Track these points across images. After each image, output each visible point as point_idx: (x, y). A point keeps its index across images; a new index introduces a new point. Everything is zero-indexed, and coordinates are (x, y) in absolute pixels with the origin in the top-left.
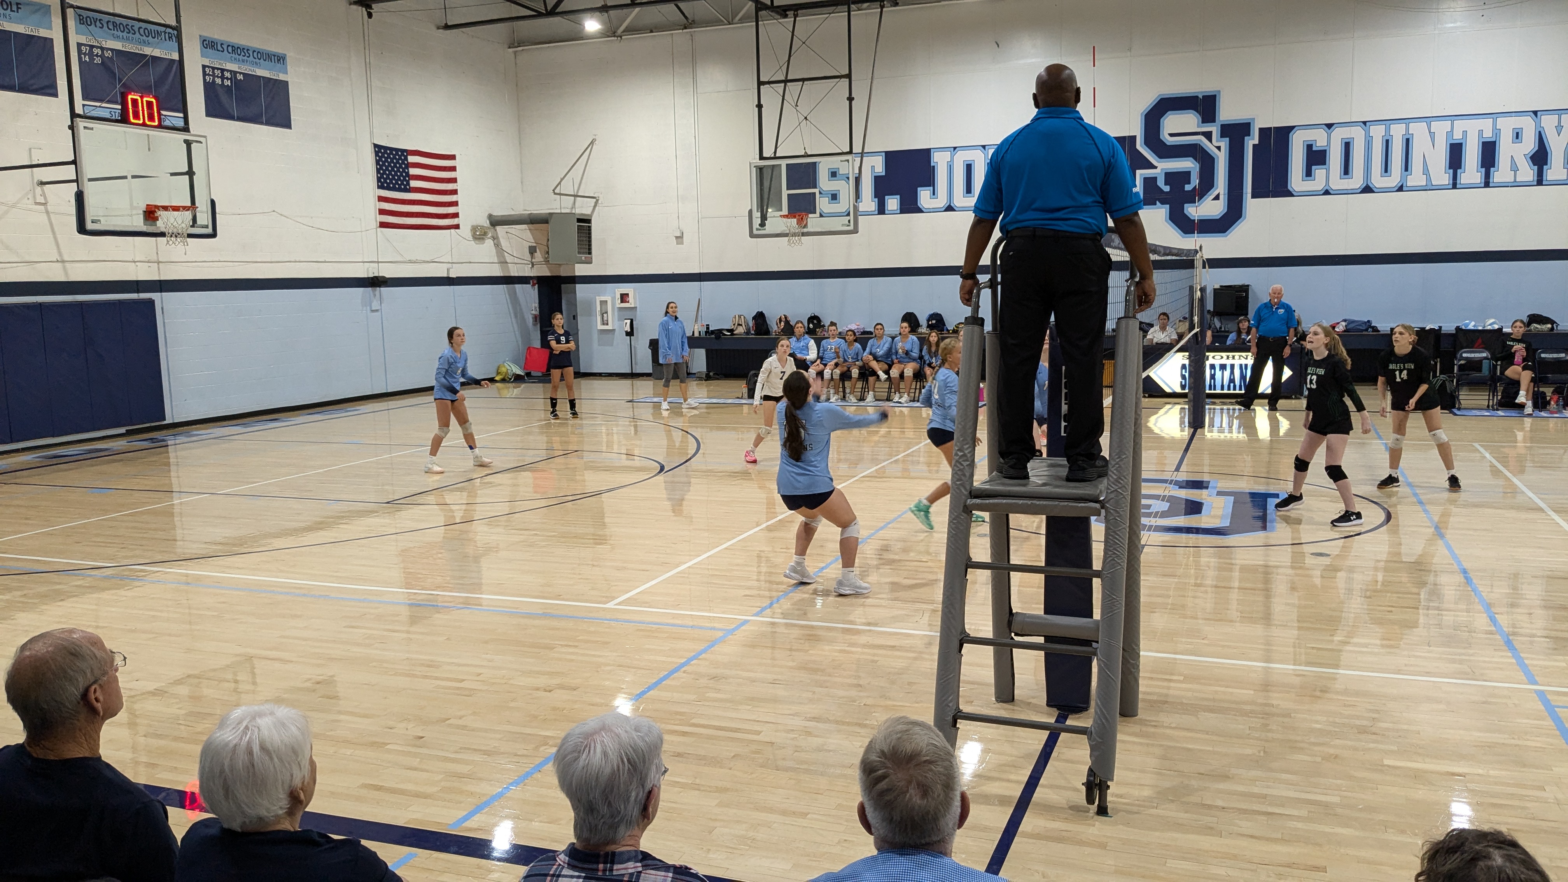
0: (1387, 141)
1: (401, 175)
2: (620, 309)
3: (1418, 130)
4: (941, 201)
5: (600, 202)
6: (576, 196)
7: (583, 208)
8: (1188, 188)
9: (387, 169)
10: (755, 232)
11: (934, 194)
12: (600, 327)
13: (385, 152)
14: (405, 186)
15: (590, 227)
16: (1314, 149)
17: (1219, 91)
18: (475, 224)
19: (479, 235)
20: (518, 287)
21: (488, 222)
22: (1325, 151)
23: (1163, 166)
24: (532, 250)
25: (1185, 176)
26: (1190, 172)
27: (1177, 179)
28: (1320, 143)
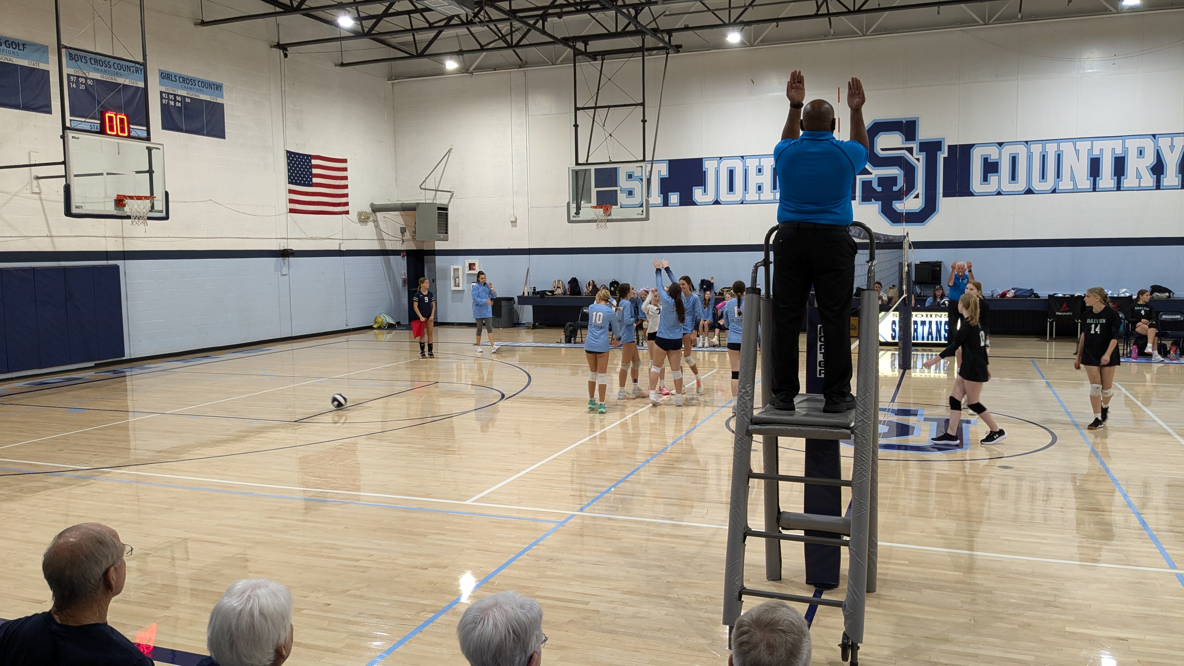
0: (1044, 156)
1: (306, 174)
2: (468, 274)
3: (1067, 148)
4: (711, 197)
5: (454, 195)
6: (436, 190)
7: (442, 200)
8: (895, 189)
9: (296, 169)
10: (572, 219)
11: (705, 192)
12: (453, 288)
13: (295, 157)
14: (309, 182)
15: (447, 214)
16: (989, 161)
17: (918, 118)
18: (360, 210)
19: (363, 219)
20: (392, 258)
21: (370, 209)
22: (997, 163)
23: (876, 173)
24: (403, 231)
25: (893, 180)
26: (897, 177)
27: (887, 182)
28: (994, 156)
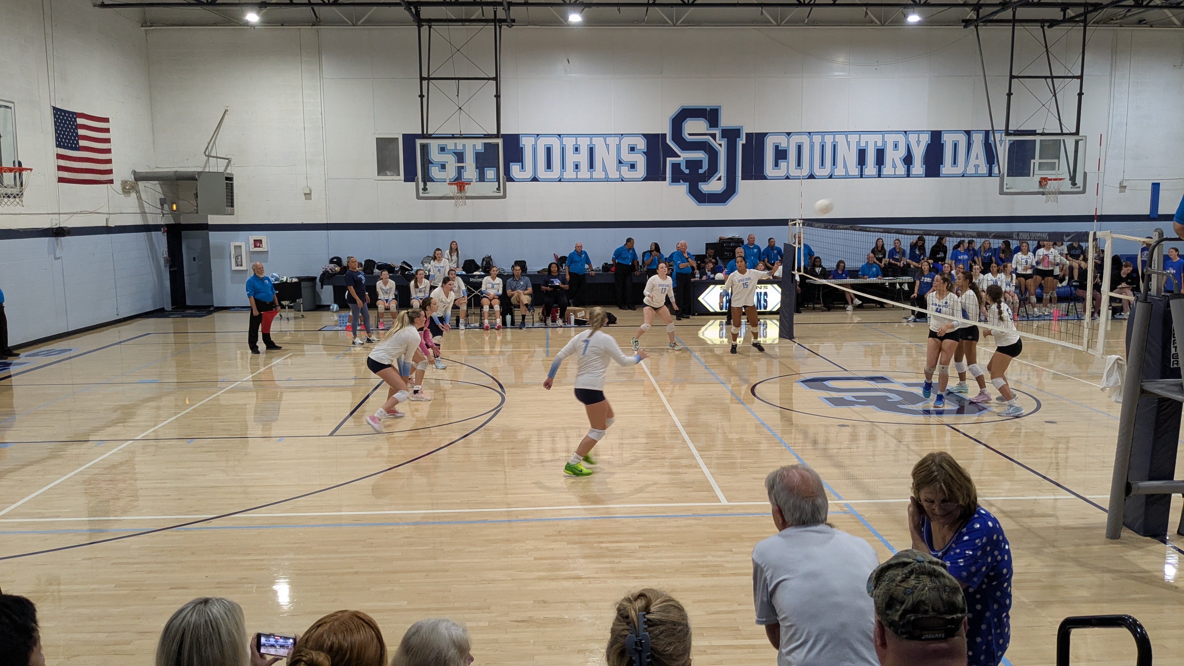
0: (823, 146)
1: (73, 135)
3: (841, 139)
4: (528, 173)
6: (227, 160)
8: (701, 171)
10: (420, 194)
11: (524, 169)
12: (234, 268)
15: (232, 184)
16: (780, 148)
17: (720, 107)
18: (124, 180)
19: (127, 189)
20: (153, 234)
21: (133, 178)
22: (786, 150)
23: (685, 156)
24: (163, 202)
25: (698, 163)
26: (702, 161)
27: (694, 165)
28: (783, 145)
